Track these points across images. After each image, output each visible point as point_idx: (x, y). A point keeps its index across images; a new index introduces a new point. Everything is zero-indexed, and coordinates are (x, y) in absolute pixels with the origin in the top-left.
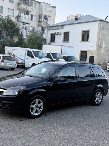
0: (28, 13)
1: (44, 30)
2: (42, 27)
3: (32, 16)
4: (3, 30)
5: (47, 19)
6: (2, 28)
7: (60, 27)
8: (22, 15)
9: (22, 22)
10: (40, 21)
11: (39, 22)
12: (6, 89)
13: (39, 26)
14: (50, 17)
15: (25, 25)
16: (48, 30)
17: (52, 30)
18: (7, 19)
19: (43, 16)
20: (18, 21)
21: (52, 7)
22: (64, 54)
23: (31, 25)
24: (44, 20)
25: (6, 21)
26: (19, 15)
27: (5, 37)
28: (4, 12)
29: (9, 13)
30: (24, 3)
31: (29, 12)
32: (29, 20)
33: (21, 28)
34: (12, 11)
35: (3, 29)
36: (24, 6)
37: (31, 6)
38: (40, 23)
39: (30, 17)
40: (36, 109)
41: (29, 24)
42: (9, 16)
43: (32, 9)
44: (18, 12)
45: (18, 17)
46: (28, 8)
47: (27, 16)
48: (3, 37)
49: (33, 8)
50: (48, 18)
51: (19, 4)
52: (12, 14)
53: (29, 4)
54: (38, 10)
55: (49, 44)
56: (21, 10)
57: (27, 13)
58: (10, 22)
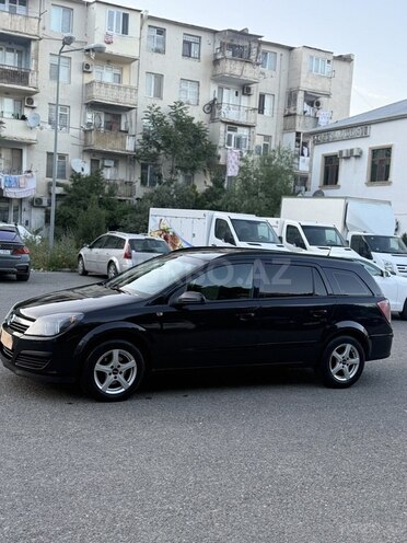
0: (249, 90)
1: (305, 144)
2: (298, 134)
3: (262, 97)
4: (162, 152)
5: (318, 104)
6: (159, 147)
7: (356, 131)
8: (229, 97)
9: (226, 123)
10: (292, 112)
11: (289, 115)
12: (33, 320)
13: (286, 130)
14: (328, 96)
15: (235, 130)
16: (317, 143)
17: (328, 142)
18: (177, 116)
19: (301, 95)
20: (213, 120)
21: (340, 58)
22: (355, 228)
23: (258, 130)
24: (307, 108)
25: (171, 123)
26: (215, 99)
27: (166, 176)
28: (164, 95)
29: (183, 96)
30: (233, 55)
31: (253, 87)
32: (252, 114)
33: (221, 141)
34: (191, 88)
35: (162, 148)
36: (232, 68)
37: (258, 64)
38: (289, 120)
39: (254, 102)
40: (113, 376)
41: (249, 127)
42: (181, 104)
43: (263, 74)
44: (214, 88)
45: (212, 107)
46: (249, 73)
47: (244, 100)
48: (160, 176)
49: (266, 70)
50: (323, 100)
51: (216, 62)
52: (191, 98)
53: (253, 57)
54: (284, 74)
55: (319, 194)
56: (222, 81)
57: (245, 89)
58: (184, 125)
